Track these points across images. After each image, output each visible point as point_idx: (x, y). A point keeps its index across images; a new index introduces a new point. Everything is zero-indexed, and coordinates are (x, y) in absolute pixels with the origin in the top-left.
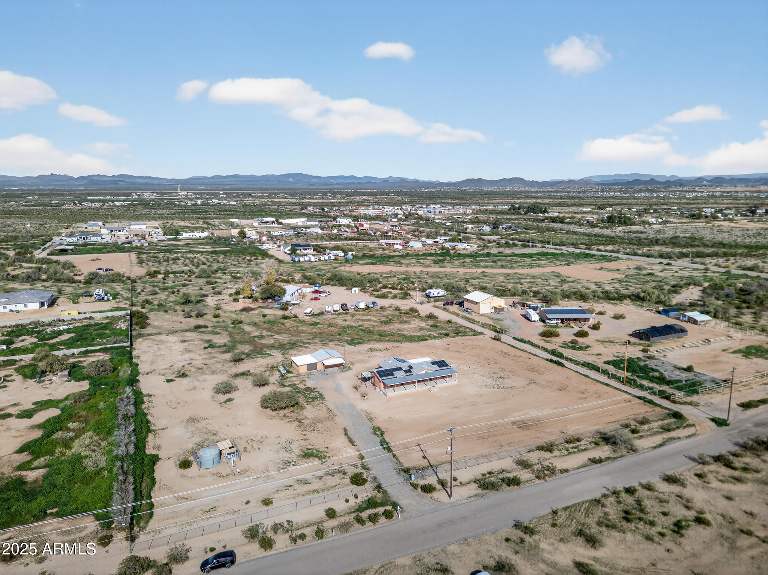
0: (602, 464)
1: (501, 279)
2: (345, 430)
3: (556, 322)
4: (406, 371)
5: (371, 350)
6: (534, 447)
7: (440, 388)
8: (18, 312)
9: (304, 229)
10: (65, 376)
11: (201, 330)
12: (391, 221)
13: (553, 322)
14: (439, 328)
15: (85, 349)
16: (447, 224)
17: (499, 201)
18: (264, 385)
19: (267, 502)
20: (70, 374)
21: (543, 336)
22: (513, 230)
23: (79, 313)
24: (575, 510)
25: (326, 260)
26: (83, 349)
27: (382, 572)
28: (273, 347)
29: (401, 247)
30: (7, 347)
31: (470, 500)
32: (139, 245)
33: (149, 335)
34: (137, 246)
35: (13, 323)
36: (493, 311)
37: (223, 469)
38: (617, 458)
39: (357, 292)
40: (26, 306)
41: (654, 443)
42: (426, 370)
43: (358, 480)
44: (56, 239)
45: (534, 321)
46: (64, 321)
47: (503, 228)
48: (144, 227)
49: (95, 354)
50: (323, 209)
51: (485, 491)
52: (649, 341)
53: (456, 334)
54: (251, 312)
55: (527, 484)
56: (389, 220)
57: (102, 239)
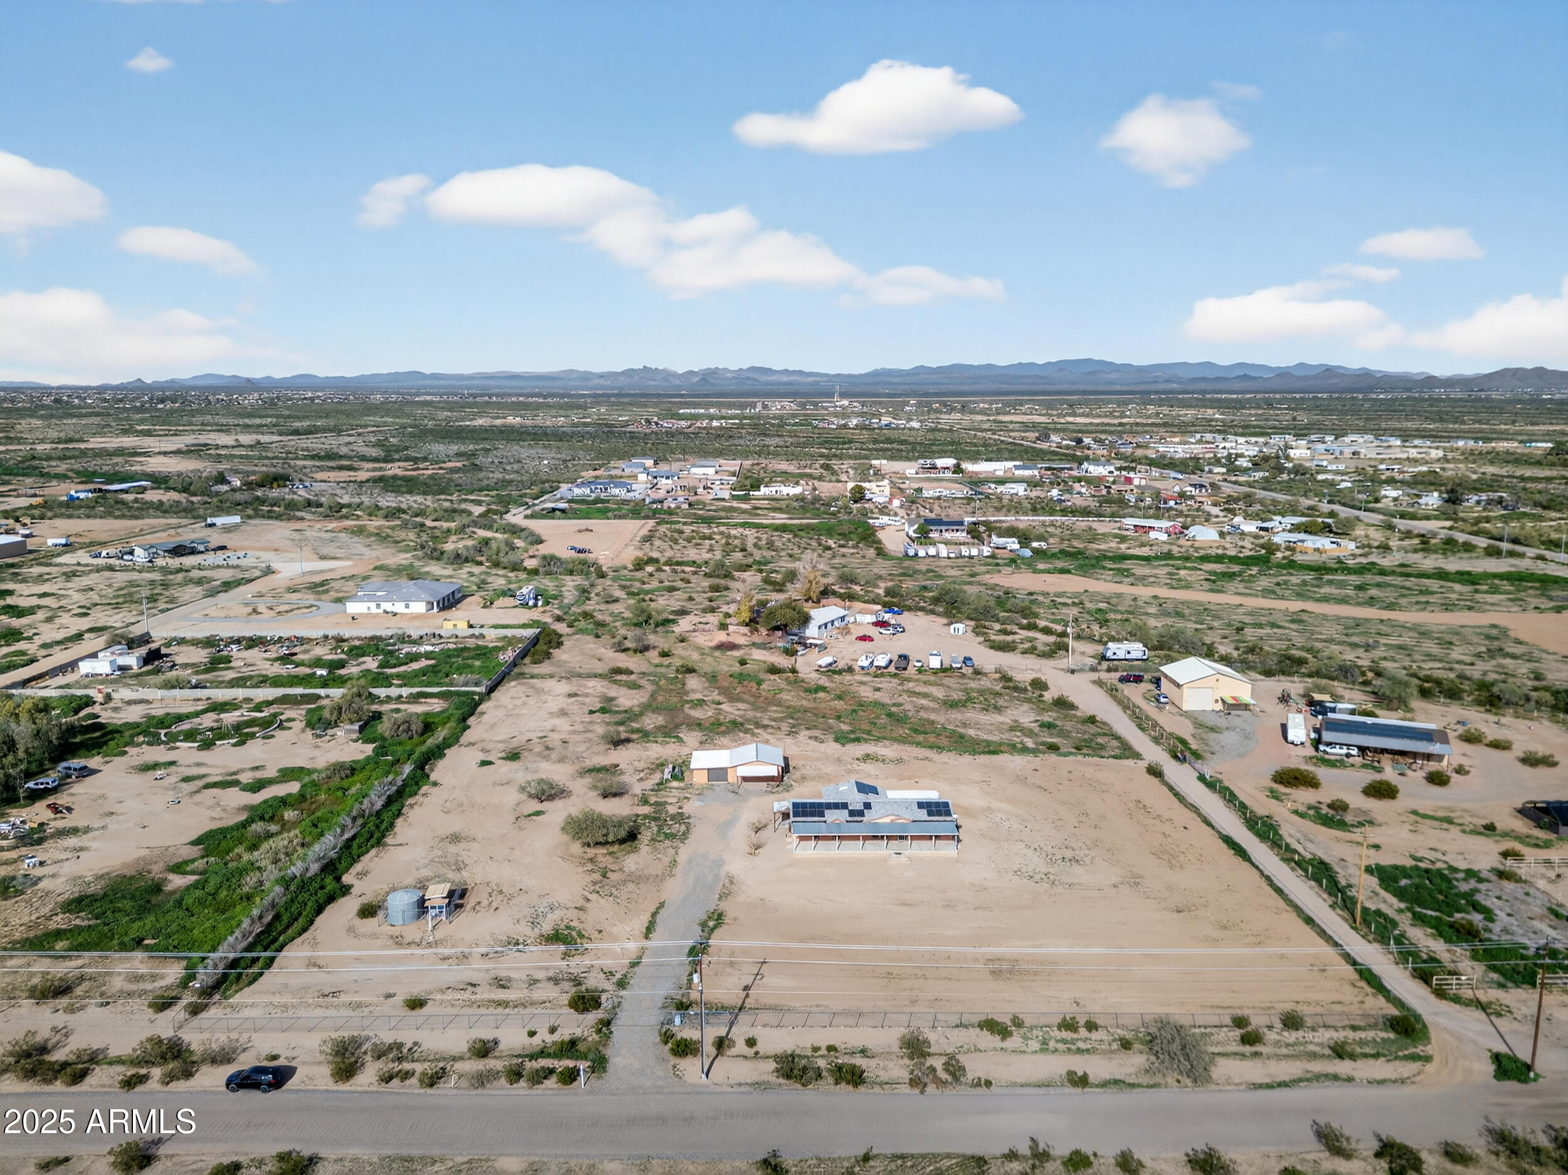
0: (1086, 1090)
1: (1332, 631)
2: (662, 905)
3: (1344, 751)
4: (852, 813)
5: (867, 758)
6: (975, 1019)
7: (910, 859)
8: (395, 614)
9: (993, 486)
10: (353, 731)
11: (619, 677)
12: (1210, 472)
13: (1337, 750)
14: (1055, 731)
15: (419, 689)
16: (1343, 485)
17: (1552, 428)
18: (615, 795)
19: (415, 1004)
20: (362, 729)
21: (1275, 782)
22: (1505, 508)
23: (471, 626)
24: (912, 1166)
25: (971, 557)
26: (415, 690)
27: (460, 1171)
28: (699, 725)
29: (1164, 537)
30: (330, 673)
31: (736, 1089)
32: (673, 506)
33: (532, 677)
34: (669, 508)
35: (369, 634)
36: (1219, 706)
37: (413, 932)
38: (1140, 1086)
39: (961, 632)
40: (407, 606)
41: (1269, 1075)
42: (893, 817)
43: (585, 1002)
44: (564, 487)
45: (1293, 743)
46: (441, 637)
47: (1478, 502)
48: (711, 471)
49: (428, 700)
50: (1079, 441)
51: (781, 1081)
52: (1557, 832)
53: (1077, 748)
54: (729, 653)
55: (877, 1089)
56: (1207, 469)
57: (628, 491)
